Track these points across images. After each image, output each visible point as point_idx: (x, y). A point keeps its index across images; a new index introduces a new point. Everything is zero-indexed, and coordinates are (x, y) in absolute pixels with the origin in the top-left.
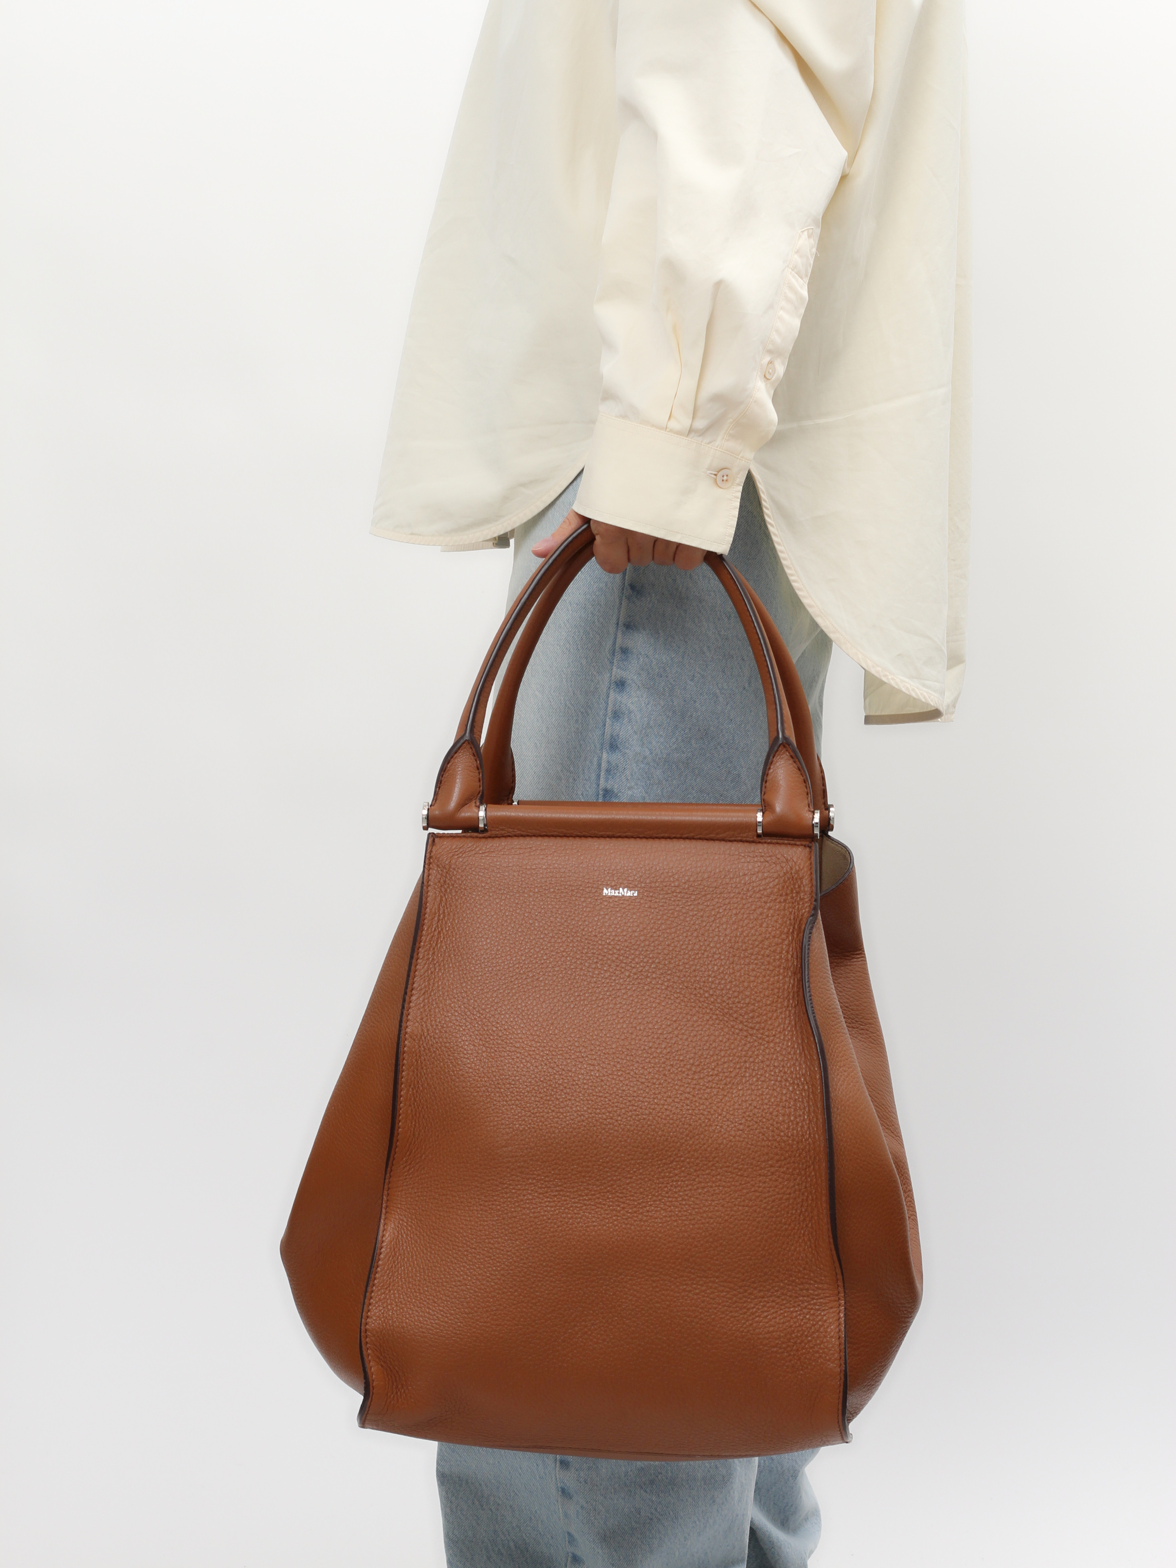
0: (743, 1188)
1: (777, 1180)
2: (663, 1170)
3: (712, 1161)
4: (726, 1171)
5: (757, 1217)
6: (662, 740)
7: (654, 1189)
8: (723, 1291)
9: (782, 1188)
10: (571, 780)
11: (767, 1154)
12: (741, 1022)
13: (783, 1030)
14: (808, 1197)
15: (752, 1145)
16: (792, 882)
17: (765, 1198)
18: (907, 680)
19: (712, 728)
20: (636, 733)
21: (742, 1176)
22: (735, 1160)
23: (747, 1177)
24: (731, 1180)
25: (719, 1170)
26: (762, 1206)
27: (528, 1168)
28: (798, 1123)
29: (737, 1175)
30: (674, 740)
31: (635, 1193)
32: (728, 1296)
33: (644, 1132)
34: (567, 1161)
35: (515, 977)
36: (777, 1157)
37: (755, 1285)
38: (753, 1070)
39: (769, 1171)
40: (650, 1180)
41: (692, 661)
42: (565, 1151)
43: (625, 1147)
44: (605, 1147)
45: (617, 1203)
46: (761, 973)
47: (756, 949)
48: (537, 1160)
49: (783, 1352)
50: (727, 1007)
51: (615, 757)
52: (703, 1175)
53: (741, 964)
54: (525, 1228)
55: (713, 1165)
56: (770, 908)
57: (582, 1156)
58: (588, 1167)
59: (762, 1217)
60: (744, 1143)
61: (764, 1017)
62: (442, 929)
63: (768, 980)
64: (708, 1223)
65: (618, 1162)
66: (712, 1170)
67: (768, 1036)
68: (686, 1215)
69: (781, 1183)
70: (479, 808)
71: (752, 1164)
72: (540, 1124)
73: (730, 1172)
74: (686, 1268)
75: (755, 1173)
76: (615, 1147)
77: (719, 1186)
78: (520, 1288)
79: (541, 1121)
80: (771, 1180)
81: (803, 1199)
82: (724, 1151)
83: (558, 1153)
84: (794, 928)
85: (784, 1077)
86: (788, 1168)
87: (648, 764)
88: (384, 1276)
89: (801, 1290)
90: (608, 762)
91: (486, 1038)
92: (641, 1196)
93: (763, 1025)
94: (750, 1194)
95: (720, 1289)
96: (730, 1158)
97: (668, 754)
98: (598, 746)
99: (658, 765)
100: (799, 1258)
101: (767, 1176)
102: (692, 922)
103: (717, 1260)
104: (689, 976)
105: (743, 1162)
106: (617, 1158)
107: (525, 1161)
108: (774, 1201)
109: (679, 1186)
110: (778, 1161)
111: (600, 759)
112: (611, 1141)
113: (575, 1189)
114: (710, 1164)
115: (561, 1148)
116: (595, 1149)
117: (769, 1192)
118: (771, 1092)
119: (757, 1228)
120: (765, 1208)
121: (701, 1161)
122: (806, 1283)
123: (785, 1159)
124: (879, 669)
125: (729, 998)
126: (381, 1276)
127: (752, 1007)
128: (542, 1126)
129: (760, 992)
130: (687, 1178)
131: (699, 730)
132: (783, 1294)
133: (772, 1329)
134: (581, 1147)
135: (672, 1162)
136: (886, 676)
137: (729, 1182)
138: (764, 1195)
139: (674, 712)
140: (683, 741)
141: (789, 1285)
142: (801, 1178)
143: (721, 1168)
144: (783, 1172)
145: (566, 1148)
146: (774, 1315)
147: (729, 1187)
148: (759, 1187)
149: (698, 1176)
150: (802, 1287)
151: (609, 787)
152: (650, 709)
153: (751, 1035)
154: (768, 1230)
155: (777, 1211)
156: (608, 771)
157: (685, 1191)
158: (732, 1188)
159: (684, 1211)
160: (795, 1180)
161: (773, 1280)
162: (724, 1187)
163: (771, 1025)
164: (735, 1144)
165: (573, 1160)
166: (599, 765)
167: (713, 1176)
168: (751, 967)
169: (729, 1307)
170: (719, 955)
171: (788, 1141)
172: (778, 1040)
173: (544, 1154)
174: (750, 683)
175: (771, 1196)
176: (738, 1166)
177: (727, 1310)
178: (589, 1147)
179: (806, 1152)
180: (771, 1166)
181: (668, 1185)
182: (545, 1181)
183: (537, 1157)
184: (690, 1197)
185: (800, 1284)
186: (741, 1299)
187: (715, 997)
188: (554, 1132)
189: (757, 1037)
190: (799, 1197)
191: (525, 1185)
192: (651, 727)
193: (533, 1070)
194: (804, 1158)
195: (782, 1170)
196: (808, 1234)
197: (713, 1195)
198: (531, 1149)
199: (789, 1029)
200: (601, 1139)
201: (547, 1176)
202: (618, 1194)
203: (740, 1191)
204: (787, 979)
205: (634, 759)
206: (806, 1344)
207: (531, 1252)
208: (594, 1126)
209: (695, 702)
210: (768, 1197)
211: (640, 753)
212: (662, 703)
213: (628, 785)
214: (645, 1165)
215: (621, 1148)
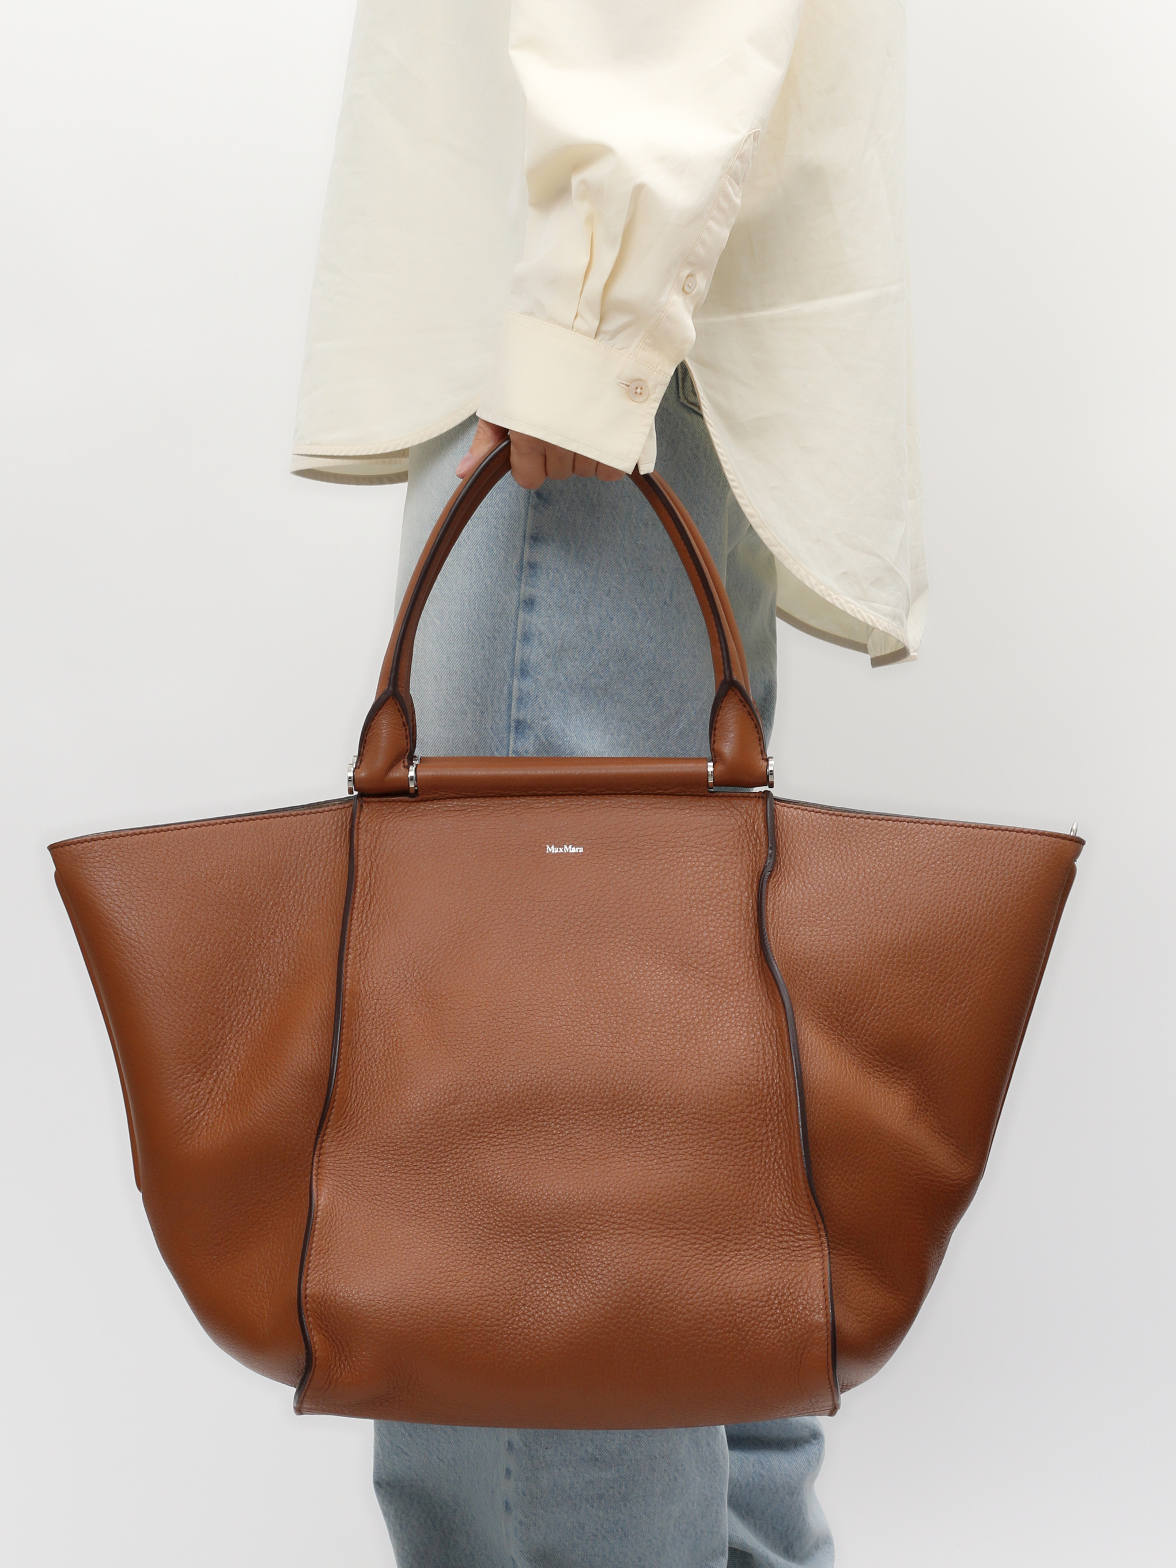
0: (712, 1136)
1: (747, 1127)
2: (625, 1120)
3: (678, 1107)
4: (693, 1118)
5: (728, 1165)
6: (577, 664)
7: (617, 1140)
8: (695, 1244)
9: (754, 1135)
10: (478, 713)
11: (737, 1099)
12: (702, 971)
13: (747, 979)
14: (781, 1143)
15: (719, 1089)
16: (747, 835)
17: (736, 1146)
18: (852, 601)
19: (631, 648)
20: (548, 656)
21: (709, 1122)
22: (702, 1105)
23: (716, 1123)
24: (698, 1127)
25: (685, 1117)
26: (733, 1155)
27: (479, 1126)
28: (767, 1068)
29: (705, 1122)
30: (590, 663)
31: (596, 1145)
32: (701, 1248)
33: (602, 1081)
34: (521, 1116)
35: (456, 937)
36: (747, 1102)
37: (730, 1238)
38: (717, 1017)
39: (738, 1117)
40: (611, 1131)
41: (608, 575)
42: (518, 1106)
43: (583, 1098)
44: (561, 1099)
45: (577, 1157)
46: (720, 923)
47: (715, 901)
48: (489, 1117)
49: (764, 1306)
50: (686, 957)
51: (527, 684)
52: (668, 1123)
53: (698, 915)
54: (479, 1188)
55: (678, 1112)
56: (726, 861)
57: (537, 1110)
58: (544, 1121)
59: (733, 1165)
60: (711, 1087)
61: (727, 966)
62: (374, 894)
63: (729, 931)
64: (676, 1171)
65: (576, 1114)
66: (677, 1117)
67: (731, 985)
68: (651, 1165)
69: (752, 1130)
70: (409, 769)
71: (720, 1109)
72: (490, 1079)
73: (698, 1119)
74: (655, 1219)
75: (724, 1119)
76: (572, 1098)
77: (686, 1134)
78: (475, 1249)
79: (491, 1075)
80: (741, 1126)
81: (776, 1147)
82: (690, 1096)
83: (512, 1108)
84: (753, 880)
85: (751, 1023)
86: (759, 1114)
87: (563, 691)
88: (322, 1240)
89: (781, 1242)
90: (520, 690)
91: (428, 999)
92: (603, 1148)
93: (725, 974)
94: (720, 1142)
95: (693, 1241)
96: (697, 1104)
97: (585, 680)
98: (508, 673)
99: (574, 692)
100: (775, 1209)
101: (737, 1122)
102: (644, 876)
103: (688, 1210)
104: (643, 928)
105: (711, 1108)
106: (574, 1109)
107: (475, 1119)
108: (745, 1149)
109: (642, 1136)
110: (748, 1106)
111: (511, 687)
112: (567, 1092)
113: (531, 1145)
114: (675, 1112)
115: (514, 1102)
116: (551, 1101)
117: (740, 1139)
118: (737, 1037)
119: (729, 1177)
120: (736, 1157)
121: (666, 1108)
122: (786, 1235)
123: (756, 1104)
124: (823, 587)
125: (687, 949)
126: (319, 1240)
127: (713, 956)
128: (492, 1080)
129: (721, 942)
130: (652, 1127)
131: (617, 651)
132: (760, 1247)
133: (750, 1281)
134: (536, 1100)
135: (633, 1112)
136: (829, 595)
137: (697, 1129)
138: (734, 1143)
139: (590, 632)
140: (600, 664)
141: (766, 1237)
142: (774, 1124)
143: (687, 1115)
144: (754, 1118)
145: (519, 1102)
146: (753, 1268)
147: (697, 1135)
148: (729, 1134)
149: (663, 1124)
150: (781, 1239)
151: (521, 718)
152: (563, 630)
153: (714, 984)
154: (741, 1179)
155: (749, 1160)
156: (520, 700)
157: (649, 1140)
158: (700, 1135)
159: (650, 1161)
160: (767, 1126)
161: (749, 1232)
162: (691, 1134)
163: (733, 973)
164: (701, 1089)
165: (527, 1115)
166: (510, 694)
167: (679, 1124)
168: (710, 918)
169: (703, 1259)
170: (675, 907)
171: (758, 1085)
172: (742, 988)
173: (496, 1110)
174: (671, 597)
175: (742, 1144)
176: (706, 1112)
177: (700, 1263)
178: (544, 1100)
179: (777, 1096)
180: (742, 1112)
181: (632, 1136)
182: (498, 1139)
183: (488, 1114)
184: (656, 1147)
185: (778, 1237)
186: (715, 1252)
187: (673, 948)
188: (505, 1086)
189: (719, 985)
190: (772, 1145)
191: (477, 1144)
192: (565, 650)
193: (481, 1025)
194: (776, 1103)
195: (753, 1116)
196: (784, 1183)
197: (679, 1144)
198: (482, 1105)
199: (753, 977)
200: (556, 1091)
201: (500, 1133)
202: (577, 1147)
203: (709, 1138)
204: (749, 930)
205: (548, 686)
206: (788, 1296)
207: (485, 1213)
208: (549, 1077)
209: (612, 619)
210: (740, 1144)
211: (554, 679)
212: (577, 622)
213: (542, 714)
214: (605, 1116)
215: (578, 1098)
